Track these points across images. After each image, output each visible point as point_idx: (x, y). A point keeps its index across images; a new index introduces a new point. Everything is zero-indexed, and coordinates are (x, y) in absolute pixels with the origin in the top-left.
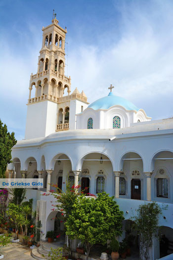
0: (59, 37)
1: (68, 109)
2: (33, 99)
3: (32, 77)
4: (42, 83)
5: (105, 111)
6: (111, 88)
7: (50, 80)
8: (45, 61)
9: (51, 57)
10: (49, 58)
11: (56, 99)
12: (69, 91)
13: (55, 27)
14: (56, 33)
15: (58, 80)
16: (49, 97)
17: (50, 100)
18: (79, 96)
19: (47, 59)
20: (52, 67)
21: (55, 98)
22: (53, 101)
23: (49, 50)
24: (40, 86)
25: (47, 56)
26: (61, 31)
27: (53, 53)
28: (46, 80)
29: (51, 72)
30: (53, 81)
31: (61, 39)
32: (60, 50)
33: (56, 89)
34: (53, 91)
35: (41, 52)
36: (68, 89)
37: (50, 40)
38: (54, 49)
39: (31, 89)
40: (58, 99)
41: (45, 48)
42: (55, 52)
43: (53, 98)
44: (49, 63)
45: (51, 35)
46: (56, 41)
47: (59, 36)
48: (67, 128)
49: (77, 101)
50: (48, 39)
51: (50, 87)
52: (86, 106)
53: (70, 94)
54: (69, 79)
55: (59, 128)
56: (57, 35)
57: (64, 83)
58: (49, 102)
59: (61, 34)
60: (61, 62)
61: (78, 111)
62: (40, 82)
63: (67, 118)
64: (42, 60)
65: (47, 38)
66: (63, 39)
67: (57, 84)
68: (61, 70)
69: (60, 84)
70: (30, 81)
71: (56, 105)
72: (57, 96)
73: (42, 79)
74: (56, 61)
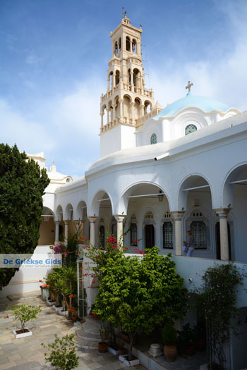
0: (131, 40)
2: (106, 127)
3: (103, 98)
4: (114, 104)
5: (171, 119)
6: (189, 87)
7: (122, 98)
8: (114, 73)
9: (122, 67)
10: (119, 69)
11: (134, 122)
13: (124, 27)
14: (127, 35)
15: (133, 96)
16: (122, 120)
17: (125, 124)
19: (117, 72)
20: (124, 80)
21: (131, 120)
22: (128, 125)
23: (120, 59)
24: (112, 107)
25: (116, 67)
26: (134, 32)
27: (124, 61)
28: (117, 98)
29: (122, 87)
30: (127, 98)
31: (134, 42)
32: (134, 55)
33: (134, 109)
34: (130, 112)
35: (110, 64)
36: (151, 106)
37: (120, 47)
38: (125, 57)
39: (102, 114)
40: (136, 121)
41: (114, 57)
42: (127, 60)
43: (128, 121)
44: (120, 75)
45: (120, 39)
47: (131, 38)
50: (118, 45)
53: (153, 110)
54: (150, 93)
56: (128, 38)
57: (143, 99)
58: (123, 127)
59: (134, 35)
60: (136, 71)
62: (110, 102)
64: (112, 73)
65: (116, 44)
66: (138, 41)
67: (133, 101)
69: (137, 100)
70: (101, 104)
71: (134, 129)
72: (135, 117)
73: (113, 98)
74: (129, 70)
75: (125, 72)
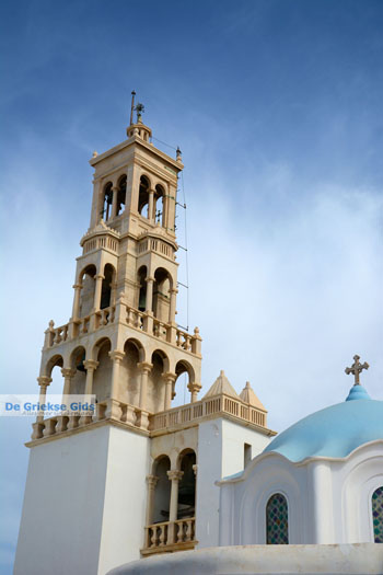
0: (153, 187)
1: (189, 458)
2: (54, 422)
3: (54, 335)
4: (90, 357)
5: (335, 464)
6: (356, 369)
7: (119, 347)
8: (101, 273)
9: (122, 258)
10: (115, 266)
11: (144, 421)
12: (193, 388)
13: (138, 151)
14: (143, 171)
15: (149, 345)
16: (115, 412)
17: (121, 424)
18: (232, 405)
19: (109, 268)
20: (127, 296)
21: (138, 413)
22: (130, 429)
23: (118, 235)
24: (82, 368)
25: (108, 257)
26: (161, 166)
27: (131, 244)
28: (104, 346)
29: (122, 315)
30: (133, 347)
31: (160, 192)
32: (159, 231)
33: (145, 381)
34: (132, 388)
35: (88, 243)
36: (192, 376)
37: (122, 198)
38: (135, 229)
39: (45, 382)
40: (150, 417)
41: (103, 227)
42: (140, 242)
43: (130, 415)
44: (116, 280)
45: (123, 180)
46: (143, 200)
47: (154, 181)
48: (186, 539)
49: (226, 427)
50: (113, 192)
51: (119, 373)
52: (259, 444)
53: (200, 396)
54: (193, 341)
55: (155, 539)
56: (145, 180)
57: (174, 356)
58: (115, 435)
59: (160, 174)
60: (162, 274)
61: (232, 465)
62: (79, 354)
63: (188, 497)
64: (91, 270)
65: (108, 190)
66: (171, 192)
67: (148, 359)
68: (164, 307)
69: (159, 358)
70: (45, 351)
71: (143, 441)
72: (147, 407)
73: (89, 343)
74: (143, 271)
75: (131, 273)
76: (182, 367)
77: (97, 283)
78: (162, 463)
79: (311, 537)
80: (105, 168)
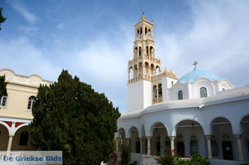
1: (160, 85)
2: (132, 80)
3: (130, 62)
4: (138, 67)
5: (192, 84)
6: (195, 64)
7: (144, 64)
8: (138, 48)
9: (143, 45)
11: (150, 78)
12: (160, 71)
13: (144, 22)
14: (145, 26)
15: (150, 63)
16: (144, 77)
17: (146, 79)
18: (168, 74)
19: (140, 47)
20: (144, 53)
23: (141, 40)
24: (136, 69)
25: (140, 45)
26: (149, 24)
27: (144, 42)
28: (141, 64)
29: (144, 57)
30: (147, 64)
31: (149, 30)
32: (150, 39)
33: (150, 70)
34: (147, 72)
35: (135, 43)
36: (159, 69)
37: (141, 33)
38: (145, 39)
39: (129, 72)
41: (138, 39)
42: (146, 41)
43: (147, 77)
44: (142, 50)
45: (141, 28)
46: (146, 32)
47: (148, 28)
48: (161, 100)
49: (168, 78)
50: (140, 31)
51: (144, 69)
52: (175, 81)
53: (161, 73)
54: (159, 61)
55: (154, 101)
56: (146, 28)
57: (155, 65)
58: (144, 81)
59: (149, 26)
60: (151, 48)
61: (169, 86)
62: (136, 66)
63: (160, 93)
64: (136, 48)
65: (138, 31)
66: (152, 30)
67: (150, 66)
68: (152, 55)
69: (152, 65)
70: (129, 66)
71: (150, 83)
72: (151, 76)
73: (137, 63)
74: (147, 47)
75: (145, 48)
76: (157, 67)
77: (138, 50)
78: (155, 86)
79: (188, 98)
80: (138, 26)
